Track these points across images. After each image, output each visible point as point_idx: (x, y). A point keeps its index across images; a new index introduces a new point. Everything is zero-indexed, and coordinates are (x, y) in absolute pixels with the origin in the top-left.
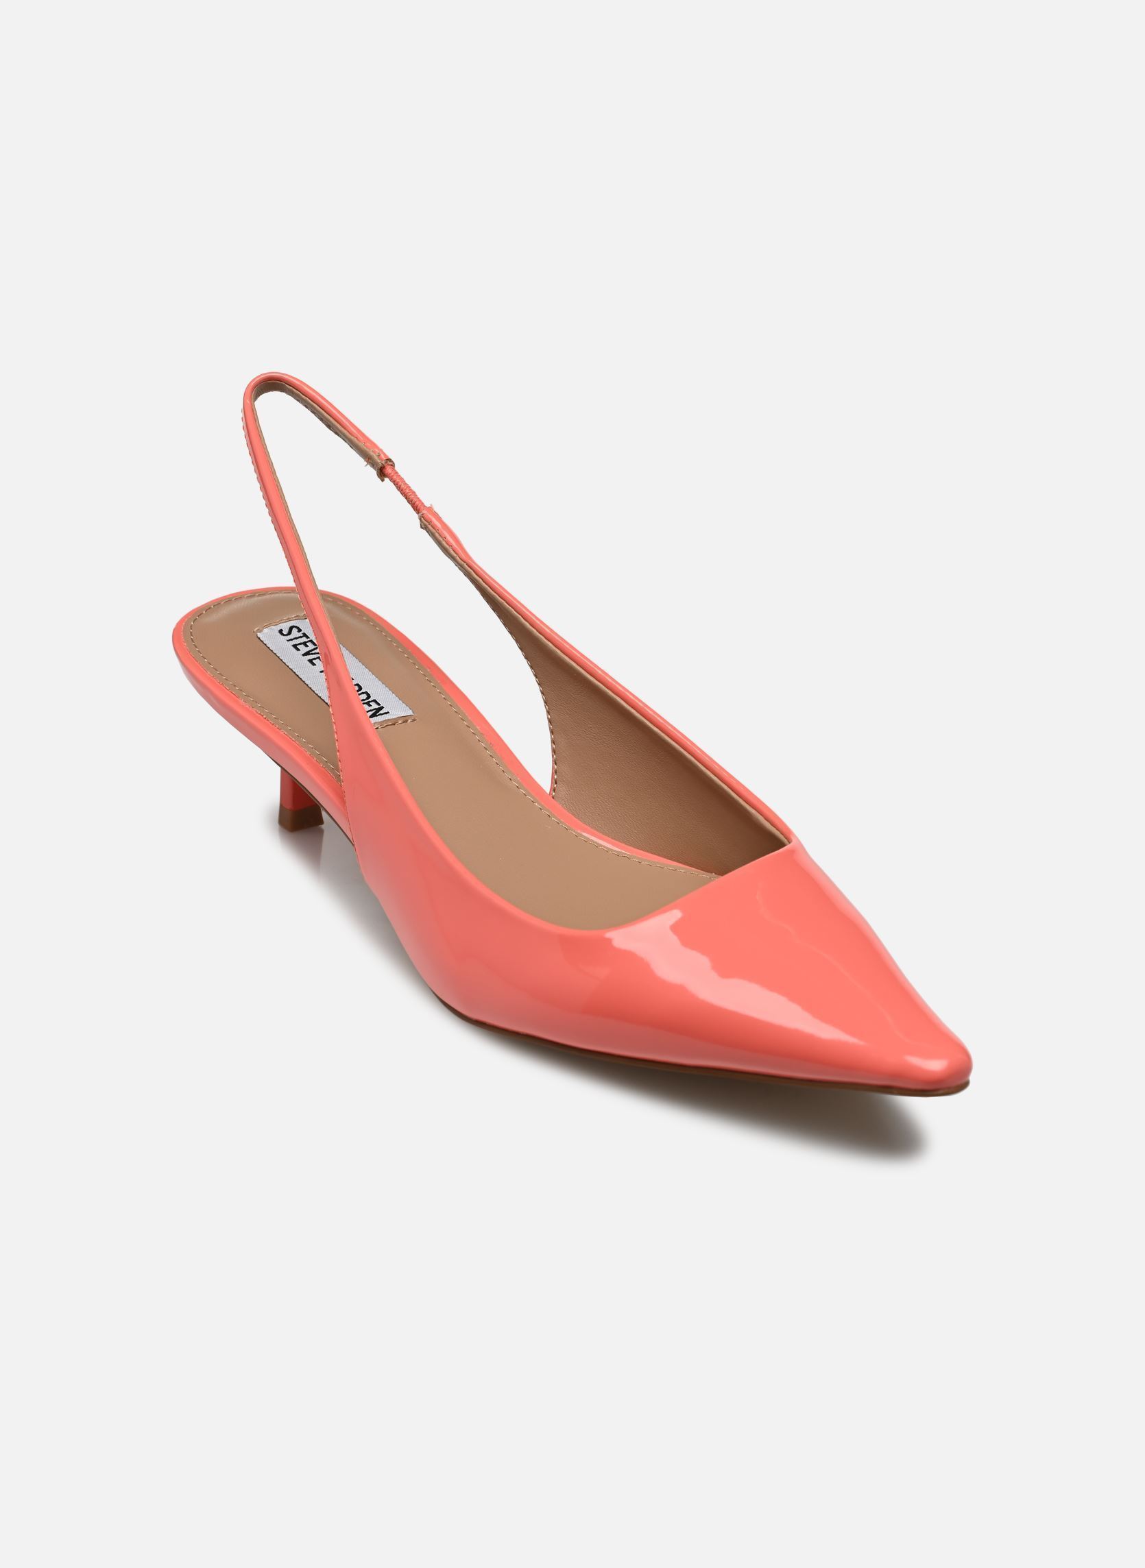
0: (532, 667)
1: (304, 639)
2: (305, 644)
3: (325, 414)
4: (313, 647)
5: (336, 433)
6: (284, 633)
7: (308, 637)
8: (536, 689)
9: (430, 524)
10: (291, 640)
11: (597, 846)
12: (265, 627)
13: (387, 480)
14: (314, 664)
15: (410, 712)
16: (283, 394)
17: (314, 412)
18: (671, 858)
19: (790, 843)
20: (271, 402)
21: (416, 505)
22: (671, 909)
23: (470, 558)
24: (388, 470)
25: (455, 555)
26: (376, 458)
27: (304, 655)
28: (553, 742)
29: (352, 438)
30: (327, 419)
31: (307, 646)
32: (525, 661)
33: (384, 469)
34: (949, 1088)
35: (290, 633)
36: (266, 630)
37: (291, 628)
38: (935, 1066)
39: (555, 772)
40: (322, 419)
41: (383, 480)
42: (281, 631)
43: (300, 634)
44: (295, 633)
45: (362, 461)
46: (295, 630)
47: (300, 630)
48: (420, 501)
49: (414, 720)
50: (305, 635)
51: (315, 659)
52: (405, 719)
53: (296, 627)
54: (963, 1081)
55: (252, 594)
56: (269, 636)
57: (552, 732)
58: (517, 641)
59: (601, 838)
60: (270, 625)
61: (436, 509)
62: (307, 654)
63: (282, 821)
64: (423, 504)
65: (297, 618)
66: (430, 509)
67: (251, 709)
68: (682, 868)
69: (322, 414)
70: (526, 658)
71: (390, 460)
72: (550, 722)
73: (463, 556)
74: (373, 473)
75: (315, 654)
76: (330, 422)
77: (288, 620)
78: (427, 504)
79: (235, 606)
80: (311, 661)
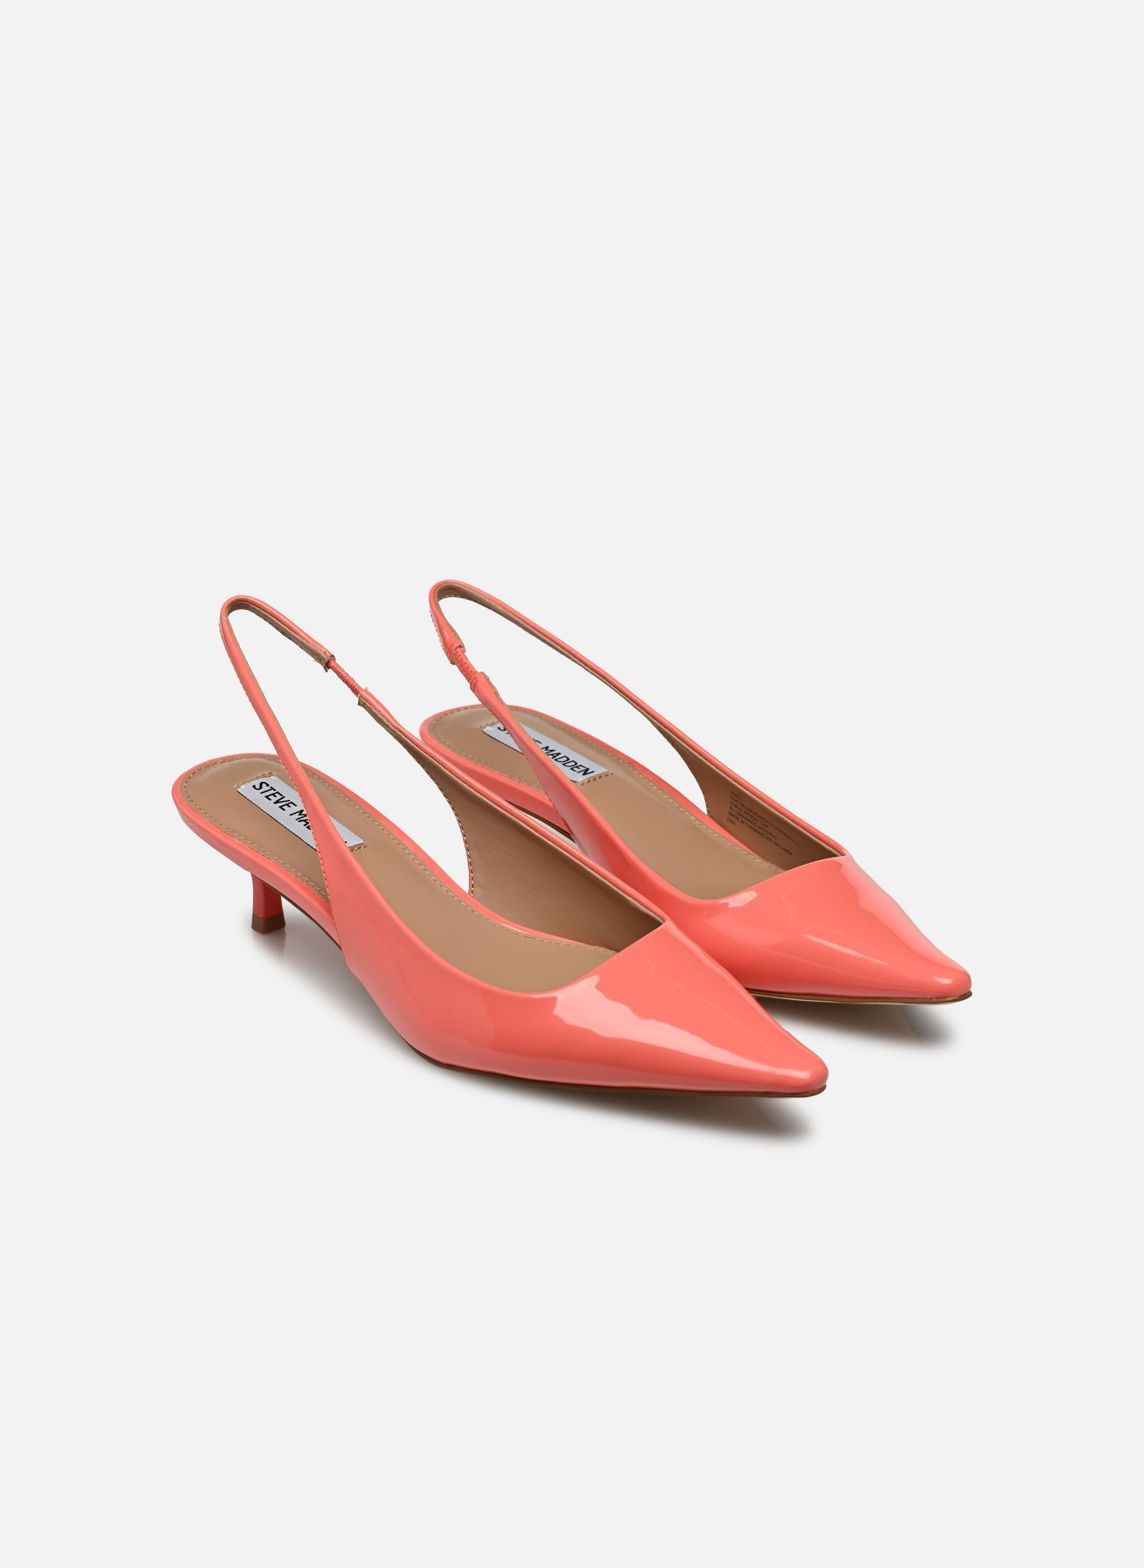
0: (450, 803)
1: (272, 792)
2: (274, 795)
3: (282, 625)
4: (281, 797)
5: (289, 638)
6: (257, 787)
7: (275, 790)
8: (454, 819)
9: (366, 702)
10: (263, 792)
11: (510, 931)
12: (242, 783)
13: (330, 671)
14: (284, 810)
15: (361, 841)
16: (247, 612)
17: (272, 623)
18: (564, 937)
19: (664, 921)
20: (240, 618)
21: (355, 690)
22: (592, 975)
23: (400, 725)
24: (332, 663)
25: (388, 724)
26: (323, 655)
27: (275, 803)
28: (469, 857)
29: (303, 641)
30: (282, 628)
31: (276, 796)
32: (445, 798)
33: (328, 663)
34: (814, 1091)
35: (261, 788)
36: (243, 787)
37: (261, 784)
38: (802, 1075)
39: (472, 879)
40: (278, 628)
41: (327, 671)
42: (254, 787)
43: (269, 788)
44: (265, 788)
45: (311, 659)
46: (264, 785)
47: (268, 785)
48: (358, 685)
49: (365, 847)
50: (272, 788)
51: (284, 805)
52: (359, 846)
53: (266, 783)
54: (822, 1086)
55: (223, 760)
56: (246, 789)
57: (468, 850)
58: (437, 784)
59: (512, 926)
60: (244, 783)
61: (370, 691)
62: (277, 802)
63: (255, 926)
64: (360, 687)
65: (264, 776)
66: (366, 691)
67: (244, 845)
68: (573, 943)
69: (278, 624)
70: (445, 796)
71: (333, 656)
72: (466, 842)
73: (395, 724)
74: (320, 667)
75: (283, 802)
76: (285, 629)
77: (258, 778)
78: (363, 687)
79: (213, 770)
80: (281, 807)
